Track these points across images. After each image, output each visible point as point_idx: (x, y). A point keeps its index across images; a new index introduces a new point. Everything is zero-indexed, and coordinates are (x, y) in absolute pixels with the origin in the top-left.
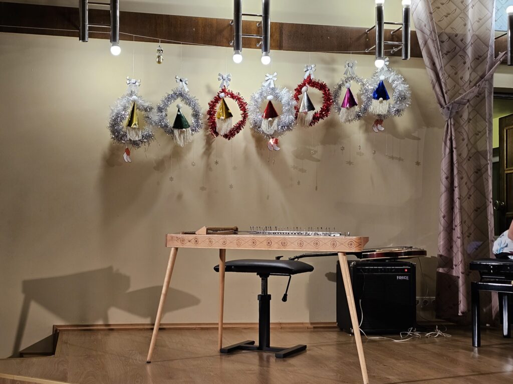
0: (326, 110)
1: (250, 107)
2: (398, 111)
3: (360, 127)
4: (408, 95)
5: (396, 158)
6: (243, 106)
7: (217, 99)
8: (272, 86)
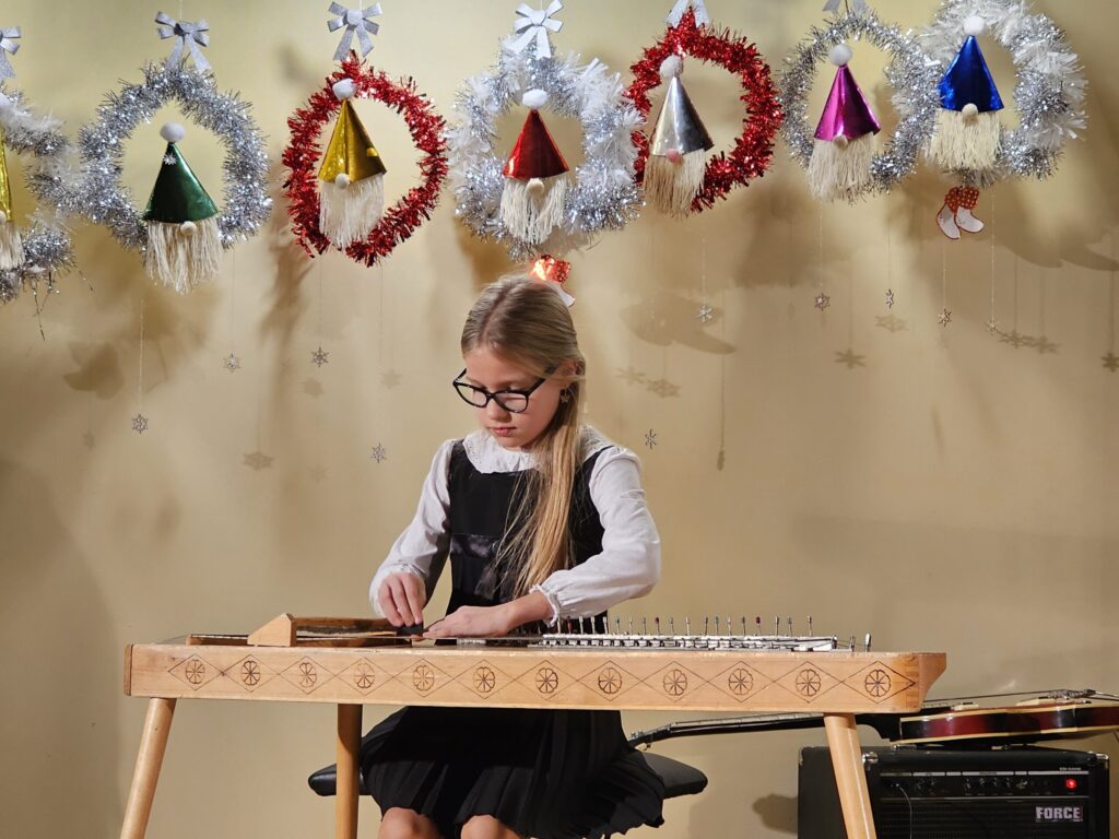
0: (755, 150)
1: (455, 134)
2: (1037, 157)
3: (889, 220)
4: (1076, 93)
5: (1029, 341)
6: (425, 129)
7: (325, 104)
8: (543, 52)
